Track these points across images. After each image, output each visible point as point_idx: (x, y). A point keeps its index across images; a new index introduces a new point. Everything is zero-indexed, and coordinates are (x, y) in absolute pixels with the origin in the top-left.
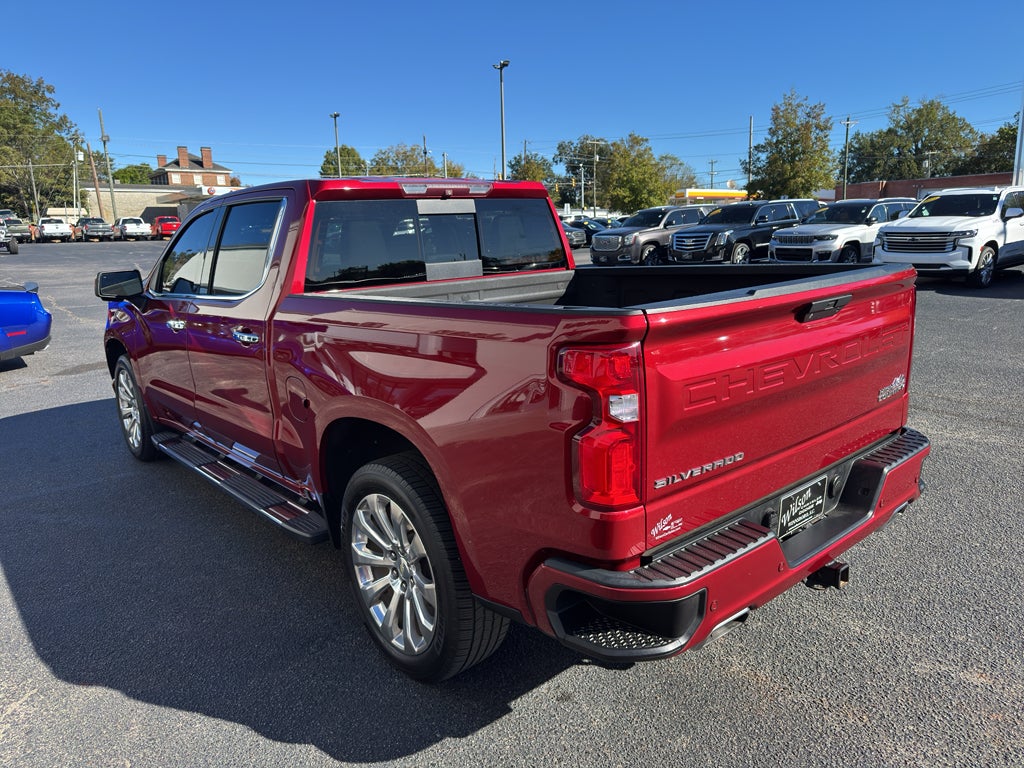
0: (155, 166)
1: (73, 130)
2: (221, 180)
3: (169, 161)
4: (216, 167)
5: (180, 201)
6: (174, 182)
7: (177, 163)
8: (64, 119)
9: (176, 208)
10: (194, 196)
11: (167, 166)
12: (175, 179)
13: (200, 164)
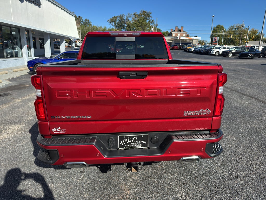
0: (169, 32)
1: (154, 23)
2: (184, 35)
3: (173, 30)
4: (184, 32)
5: (173, 40)
6: (173, 36)
7: (175, 31)
8: (153, 21)
9: (171, 42)
10: (176, 39)
11: (172, 32)
12: (174, 35)
13: (180, 31)
